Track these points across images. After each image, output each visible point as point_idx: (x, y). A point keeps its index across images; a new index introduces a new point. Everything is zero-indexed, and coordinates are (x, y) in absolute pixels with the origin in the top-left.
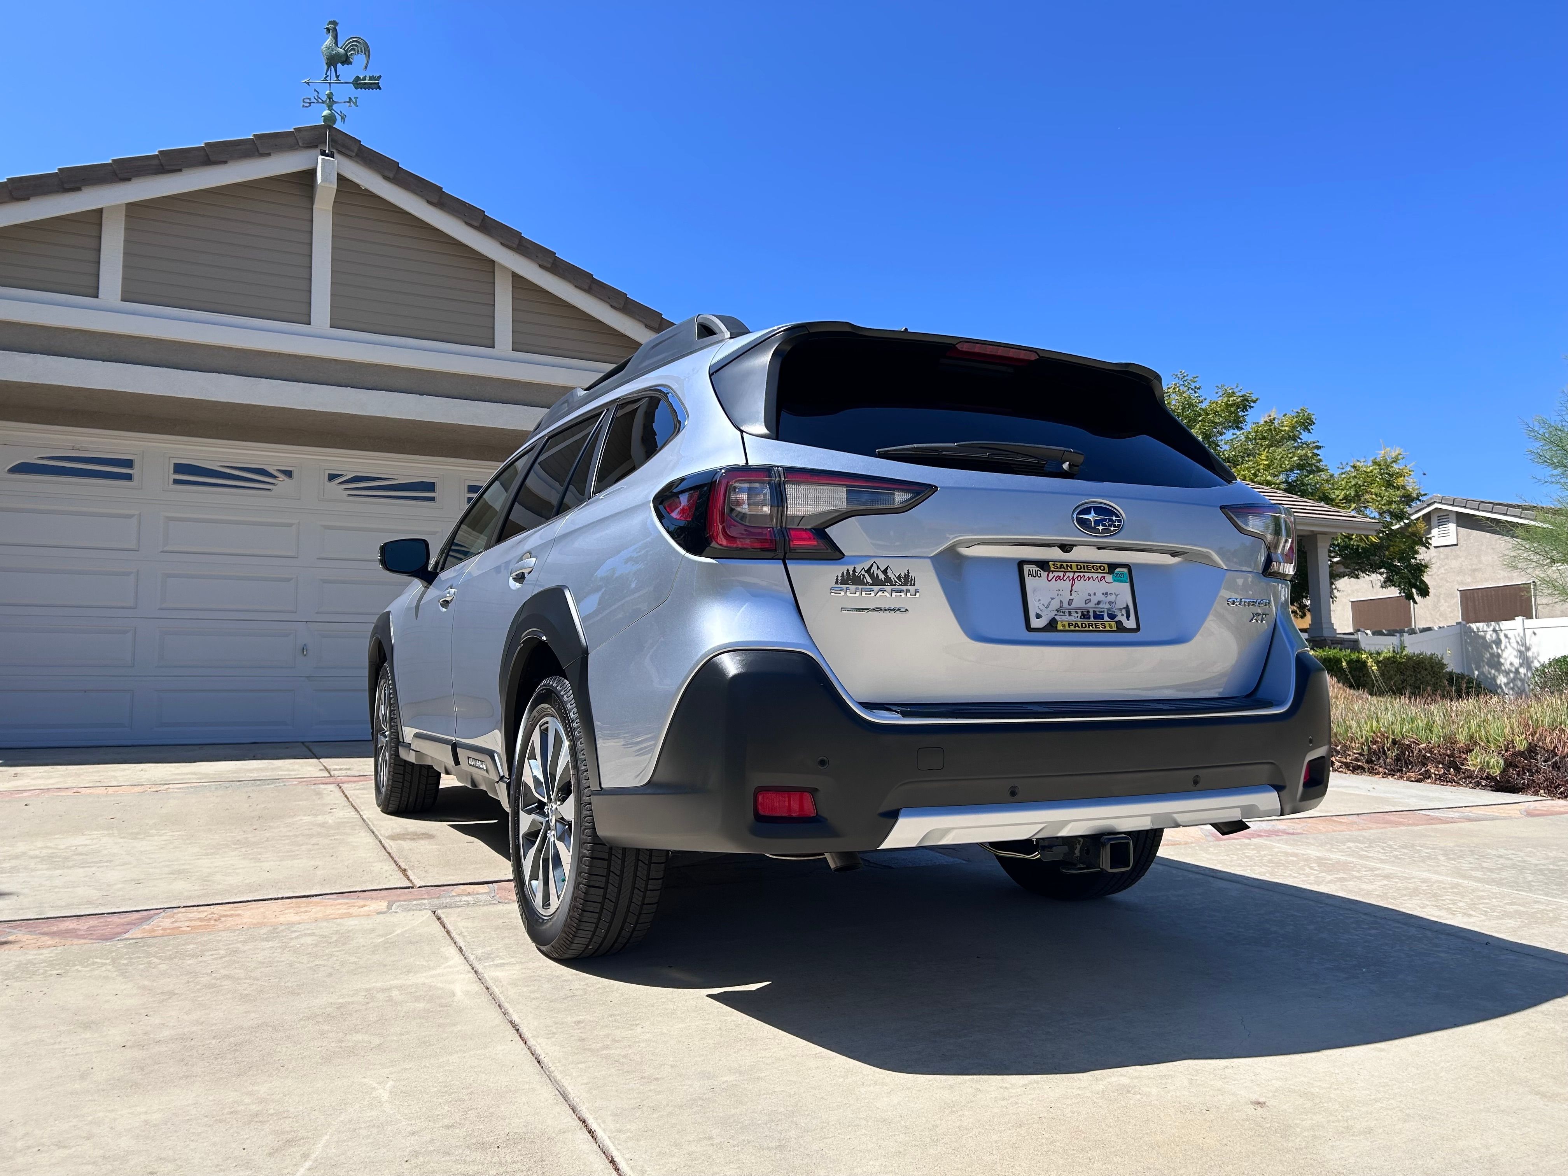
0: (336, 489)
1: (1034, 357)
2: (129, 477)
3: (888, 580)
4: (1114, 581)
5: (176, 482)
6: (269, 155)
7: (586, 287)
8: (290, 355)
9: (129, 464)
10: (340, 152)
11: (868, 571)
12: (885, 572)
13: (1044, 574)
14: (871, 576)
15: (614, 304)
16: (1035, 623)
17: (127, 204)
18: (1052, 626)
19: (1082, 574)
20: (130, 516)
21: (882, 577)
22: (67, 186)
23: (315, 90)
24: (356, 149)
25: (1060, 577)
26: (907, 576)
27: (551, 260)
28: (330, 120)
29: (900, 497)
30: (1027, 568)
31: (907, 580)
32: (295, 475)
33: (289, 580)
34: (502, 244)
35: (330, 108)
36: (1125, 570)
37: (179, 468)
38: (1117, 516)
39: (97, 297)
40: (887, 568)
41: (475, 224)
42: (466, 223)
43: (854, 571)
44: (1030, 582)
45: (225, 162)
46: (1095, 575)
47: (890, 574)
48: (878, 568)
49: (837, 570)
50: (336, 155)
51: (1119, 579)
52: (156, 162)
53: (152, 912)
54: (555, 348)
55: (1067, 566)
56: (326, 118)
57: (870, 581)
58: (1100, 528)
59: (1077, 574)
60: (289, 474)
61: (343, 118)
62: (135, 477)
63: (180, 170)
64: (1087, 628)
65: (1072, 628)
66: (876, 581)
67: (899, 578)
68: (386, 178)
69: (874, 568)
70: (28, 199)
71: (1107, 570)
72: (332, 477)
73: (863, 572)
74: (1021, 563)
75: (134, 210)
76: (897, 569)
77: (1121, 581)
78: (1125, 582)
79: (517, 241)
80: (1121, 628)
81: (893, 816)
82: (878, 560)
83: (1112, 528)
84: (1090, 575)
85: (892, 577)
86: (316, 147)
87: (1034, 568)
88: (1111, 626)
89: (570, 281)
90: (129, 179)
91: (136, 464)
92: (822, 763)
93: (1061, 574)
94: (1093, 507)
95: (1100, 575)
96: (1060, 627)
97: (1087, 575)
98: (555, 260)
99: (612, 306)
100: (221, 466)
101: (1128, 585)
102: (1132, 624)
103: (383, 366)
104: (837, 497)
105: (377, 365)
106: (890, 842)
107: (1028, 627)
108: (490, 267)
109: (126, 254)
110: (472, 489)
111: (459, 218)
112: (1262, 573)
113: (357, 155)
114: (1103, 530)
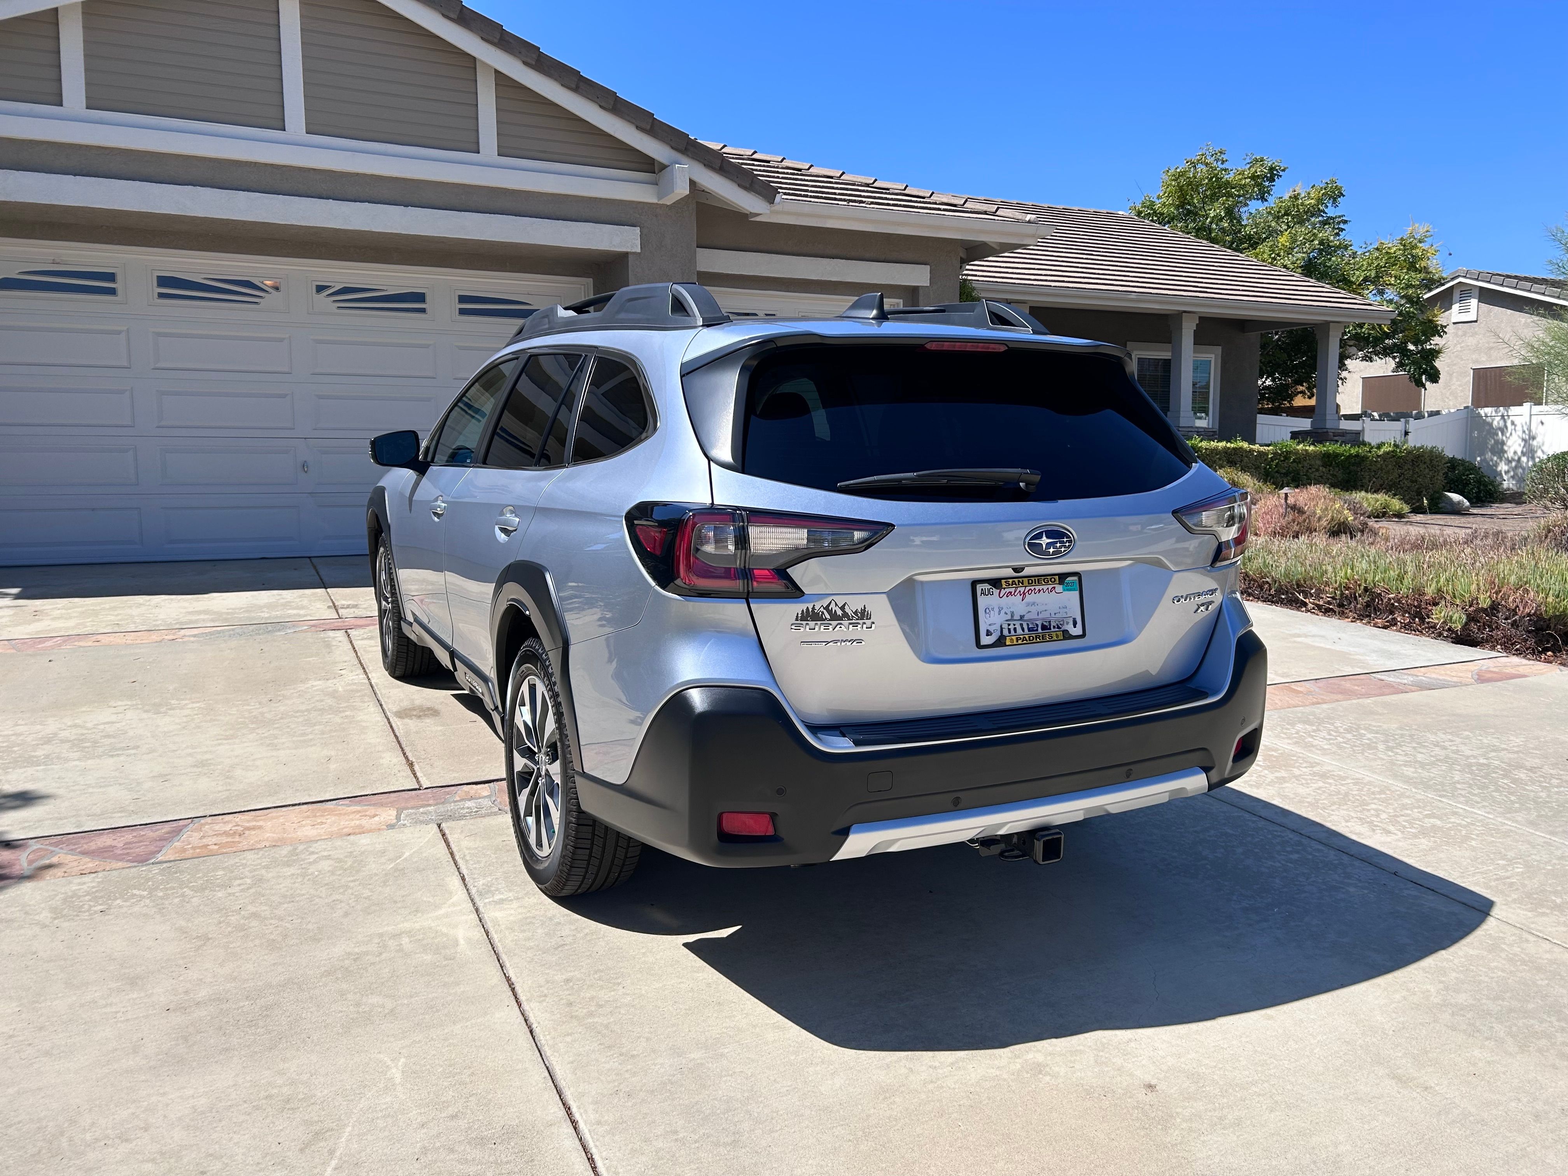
0: (324, 301)
1: (1003, 348)
2: (112, 292)
3: (845, 615)
4: (1064, 590)
5: (161, 296)
7: (574, 86)
8: (266, 165)
9: (111, 277)
11: (827, 608)
12: (842, 608)
13: (996, 591)
14: (830, 612)
15: (604, 104)
16: (985, 640)
18: (1000, 642)
19: (1032, 588)
20: (119, 333)
21: (840, 612)
25: (1011, 593)
26: (864, 610)
27: (535, 56)
29: (858, 535)
30: (979, 587)
31: (863, 614)
32: (282, 289)
33: (284, 396)
34: (482, 38)
36: (1076, 578)
37: (163, 281)
38: (1068, 537)
39: (61, 105)
40: (844, 605)
41: (453, 15)
42: (443, 15)
43: (813, 608)
44: (982, 601)
46: (1045, 587)
47: (847, 609)
48: (836, 605)
49: (798, 608)
51: (1068, 588)
53: (181, 823)
54: (545, 152)
55: (1019, 581)
57: (828, 617)
58: (1051, 550)
59: (1028, 589)
60: (275, 286)
62: (120, 291)
64: (1034, 641)
65: (1020, 642)
66: (834, 617)
67: (856, 613)
69: (833, 605)
71: (1057, 581)
72: (320, 289)
73: (822, 609)
74: (974, 583)
75: (91, 7)
76: (854, 604)
77: (1070, 590)
78: (1074, 590)
79: (497, 35)
80: (1067, 636)
81: (844, 833)
82: (836, 598)
83: (1063, 549)
84: (1041, 587)
85: (850, 613)
87: (986, 586)
88: (1057, 636)
89: (556, 80)
91: (119, 278)
92: (780, 792)
93: (1013, 590)
94: (1046, 530)
95: (1050, 587)
96: (1008, 643)
97: (1037, 588)
98: (539, 56)
99: (601, 106)
100: (205, 279)
101: (1077, 593)
102: (1078, 631)
103: (365, 175)
104: (798, 537)
105: (358, 174)
106: (842, 854)
107: (978, 645)
108: (471, 62)
109: (86, 56)
110: (463, 299)
111: (435, 9)
112: (1211, 565)
114: (1054, 552)
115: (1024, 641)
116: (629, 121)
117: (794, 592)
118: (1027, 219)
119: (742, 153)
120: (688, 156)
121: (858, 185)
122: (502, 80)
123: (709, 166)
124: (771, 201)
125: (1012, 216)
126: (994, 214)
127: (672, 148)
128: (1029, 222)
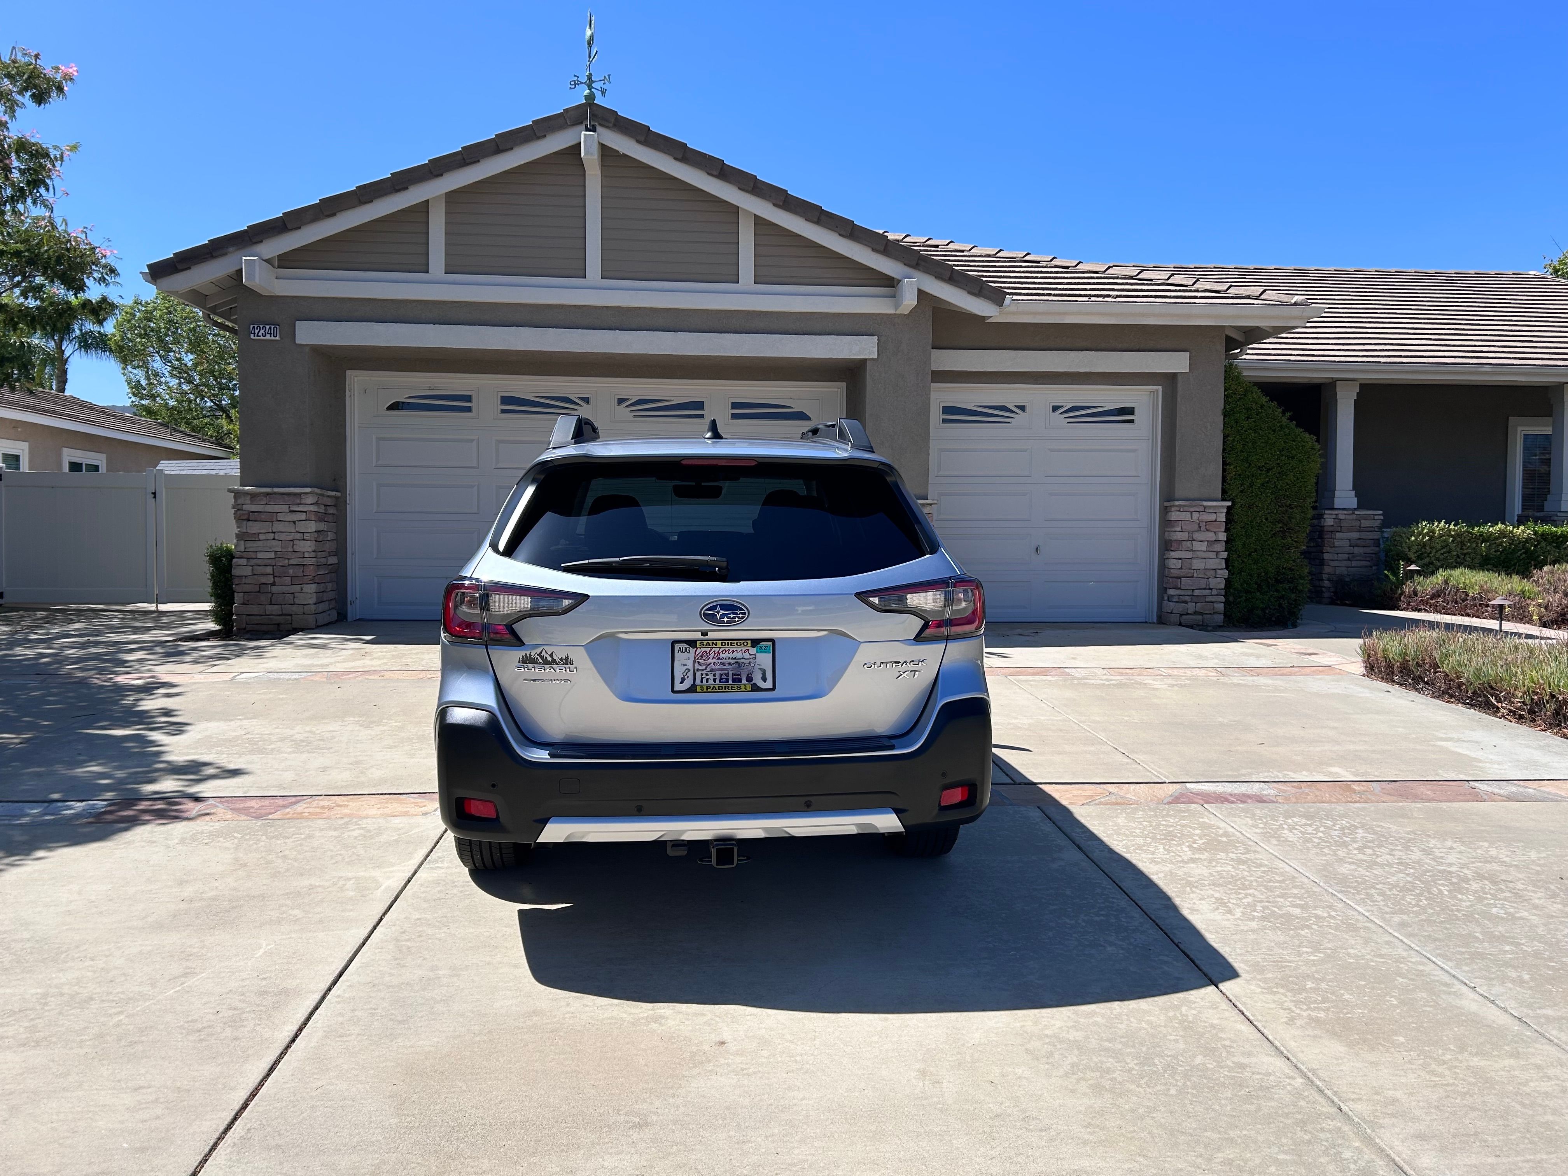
0: (626, 410)
2: (469, 409)
3: (554, 661)
4: (757, 652)
5: (503, 411)
6: (545, 136)
7: (816, 220)
8: (571, 306)
9: (468, 398)
10: (600, 125)
11: (540, 655)
12: (551, 655)
13: (692, 650)
14: (542, 658)
15: (842, 233)
16: (678, 687)
17: (446, 193)
18: (692, 689)
19: (727, 649)
20: (472, 441)
21: (549, 659)
22: (397, 188)
23: (575, 76)
24: (613, 120)
26: (567, 658)
27: (783, 198)
28: (591, 97)
29: (566, 603)
30: (677, 646)
31: (567, 661)
32: (591, 402)
34: (739, 188)
35: (590, 87)
36: (770, 643)
37: (505, 400)
38: (741, 609)
39: (428, 272)
40: (552, 653)
41: (715, 173)
42: (706, 175)
43: (530, 654)
44: (678, 655)
45: (512, 149)
46: (739, 649)
47: (555, 657)
48: (546, 653)
49: (519, 654)
50: (599, 128)
51: (763, 650)
52: (460, 157)
54: (793, 277)
55: (713, 643)
56: (586, 97)
57: (541, 661)
58: (726, 619)
59: (722, 649)
60: (587, 400)
61: (603, 92)
62: (474, 409)
63: (478, 161)
64: (723, 690)
65: (710, 689)
66: (546, 662)
67: (561, 659)
68: (638, 142)
69: (544, 653)
70: (372, 201)
71: (749, 645)
72: (621, 401)
73: (536, 655)
74: (674, 642)
75: (452, 197)
76: (560, 654)
77: (764, 652)
78: (768, 653)
79: (752, 184)
80: (756, 688)
81: (544, 822)
82: (545, 648)
83: (737, 619)
84: (735, 649)
85: (557, 659)
86: (582, 123)
87: (682, 645)
88: (746, 688)
89: (801, 216)
90: (442, 175)
91: (474, 399)
92: (493, 786)
93: (707, 650)
94: (720, 605)
95: (744, 649)
96: (698, 689)
97: (731, 649)
98: (786, 198)
99: (840, 235)
100: (535, 397)
101: (771, 654)
102: (769, 684)
103: (645, 308)
104: (525, 603)
105: (640, 308)
106: (543, 838)
107: (673, 691)
108: (735, 210)
109: (447, 234)
110: (735, 405)
111: (701, 169)
112: (914, 639)
113: (615, 125)
114: (728, 622)
115: (714, 689)
116: (866, 245)
117: (517, 641)
118: (1293, 301)
119: (1014, 256)
120: (919, 270)
121: (1122, 278)
122: (759, 222)
123: (939, 277)
124: (1000, 302)
125: (1276, 299)
126: (1258, 298)
127: (905, 264)
128: (1295, 304)
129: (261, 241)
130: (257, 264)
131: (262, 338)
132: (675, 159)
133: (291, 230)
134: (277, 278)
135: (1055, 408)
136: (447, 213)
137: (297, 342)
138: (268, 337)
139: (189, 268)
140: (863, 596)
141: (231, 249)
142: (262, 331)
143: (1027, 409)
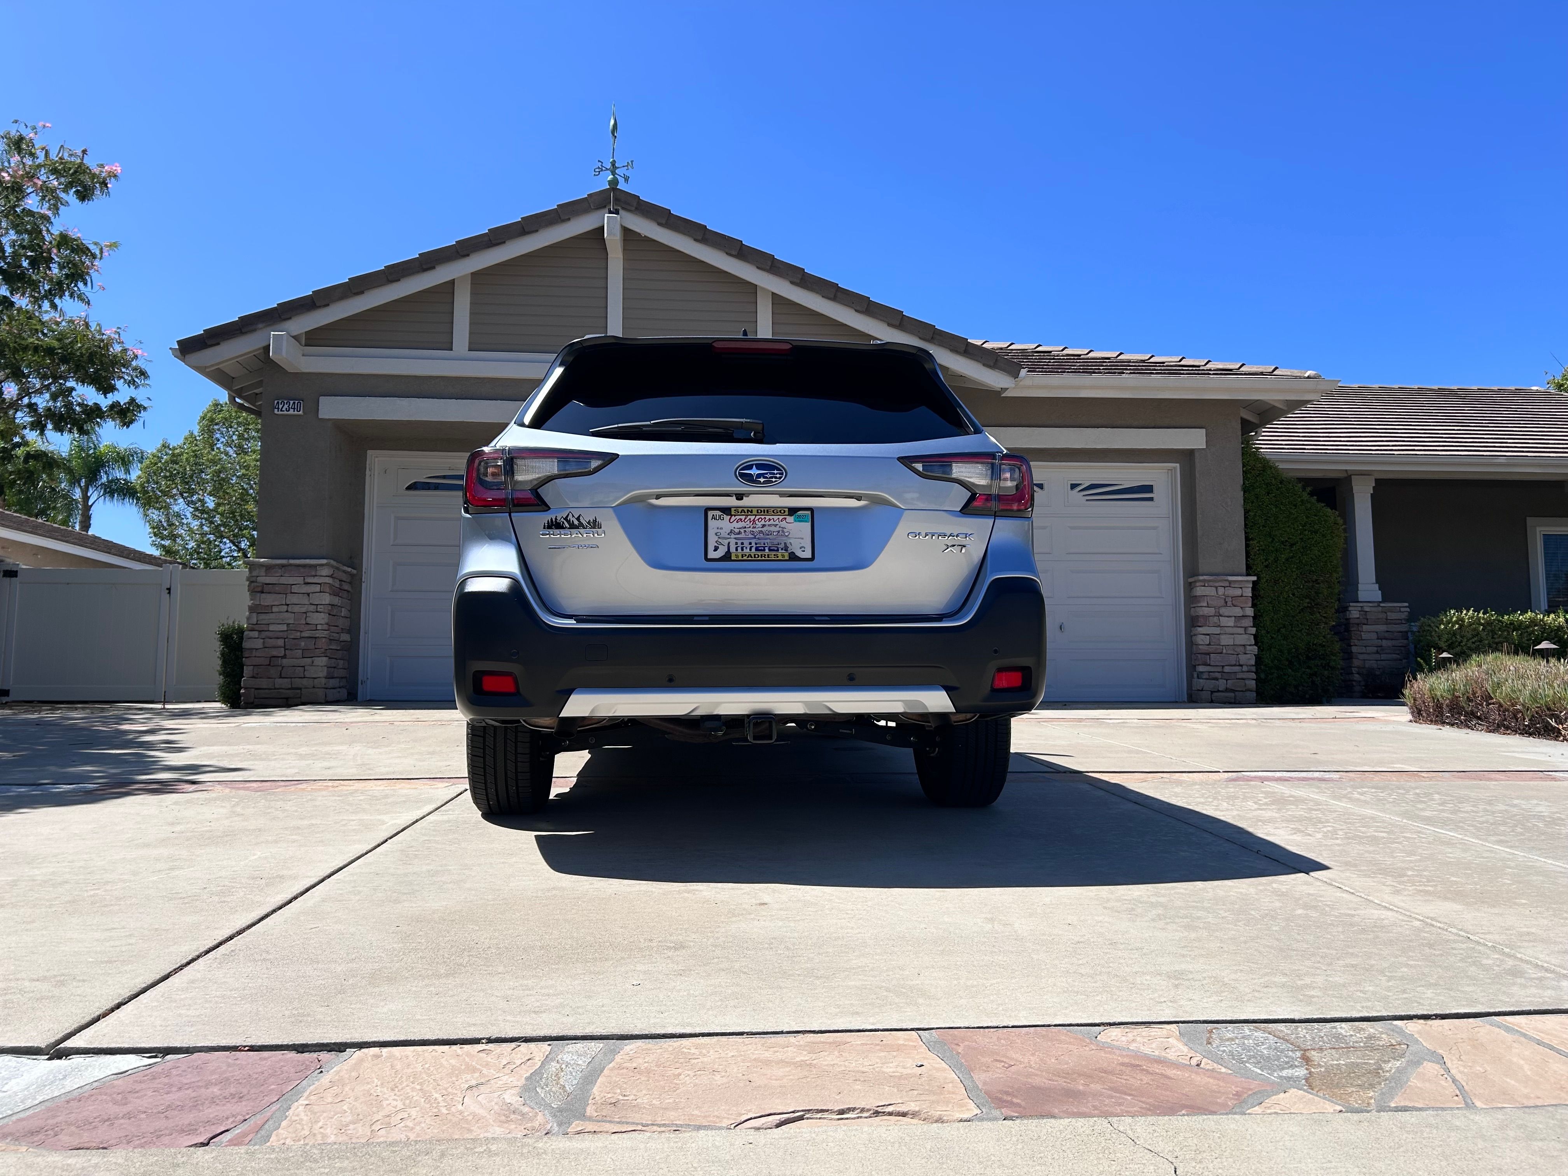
1: (788, 346)
3: (581, 525)
4: (795, 521)
6: (569, 219)
7: (832, 296)
10: (623, 208)
11: (566, 519)
12: (578, 519)
13: (727, 518)
14: (568, 522)
15: (858, 308)
16: (712, 555)
17: (472, 274)
18: (727, 557)
19: (763, 517)
21: (576, 522)
22: (425, 267)
23: (599, 161)
24: (635, 204)
25: (741, 519)
26: (595, 521)
27: (800, 276)
28: (614, 183)
29: (595, 464)
30: (710, 514)
31: (595, 524)
34: (757, 267)
35: (614, 173)
36: (809, 512)
38: (778, 469)
39: (452, 350)
40: (579, 516)
41: (734, 253)
42: (725, 253)
43: (556, 519)
44: (711, 523)
45: (537, 231)
46: (776, 517)
47: (582, 520)
48: (573, 516)
49: (544, 518)
50: (621, 212)
51: (800, 519)
52: (486, 239)
55: (748, 511)
56: (610, 182)
57: (568, 526)
58: (762, 480)
59: (758, 517)
61: (626, 179)
63: (504, 242)
64: (760, 558)
65: (745, 558)
66: (572, 526)
67: (589, 523)
68: (660, 224)
69: (570, 517)
70: (399, 280)
71: (787, 513)
73: (562, 520)
74: (708, 509)
75: (477, 277)
76: (587, 517)
77: (802, 521)
78: (806, 522)
79: (769, 263)
80: (794, 558)
81: (568, 693)
82: (572, 510)
83: (774, 480)
84: (771, 517)
85: (584, 522)
86: (605, 207)
87: (718, 513)
88: (783, 556)
89: (817, 293)
90: (468, 255)
92: (515, 654)
93: (743, 517)
94: (756, 464)
95: (781, 517)
96: (733, 558)
97: (767, 517)
98: (803, 275)
99: (856, 311)
101: (809, 524)
102: (808, 554)
104: (551, 467)
106: (566, 712)
107: (707, 559)
108: (752, 289)
109: (472, 313)
111: (720, 249)
112: (960, 511)
113: (636, 208)
114: (764, 482)
115: (750, 559)
116: (881, 320)
117: (543, 506)
118: (1306, 375)
120: (935, 344)
121: (1133, 362)
122: (777, 299)
123: (954, 351)
124: (1016, 375)
125: (1290, 374)
126: (1271, 373)
127: (920, 338)
128: (1309, 377)
129: (290, 318)
130: (285, 338)
131: (285, 412)
132: (696, 240)
133: (320, 307)
134: (303, 355)
135: (1073, 486)
136: (473, 294)
137: (320, 417)
138: (291, 412)
139: (218, 344)
140: (907, 461)
141: (260, 326)
142: (286, 406)
143: (1045, 486)
